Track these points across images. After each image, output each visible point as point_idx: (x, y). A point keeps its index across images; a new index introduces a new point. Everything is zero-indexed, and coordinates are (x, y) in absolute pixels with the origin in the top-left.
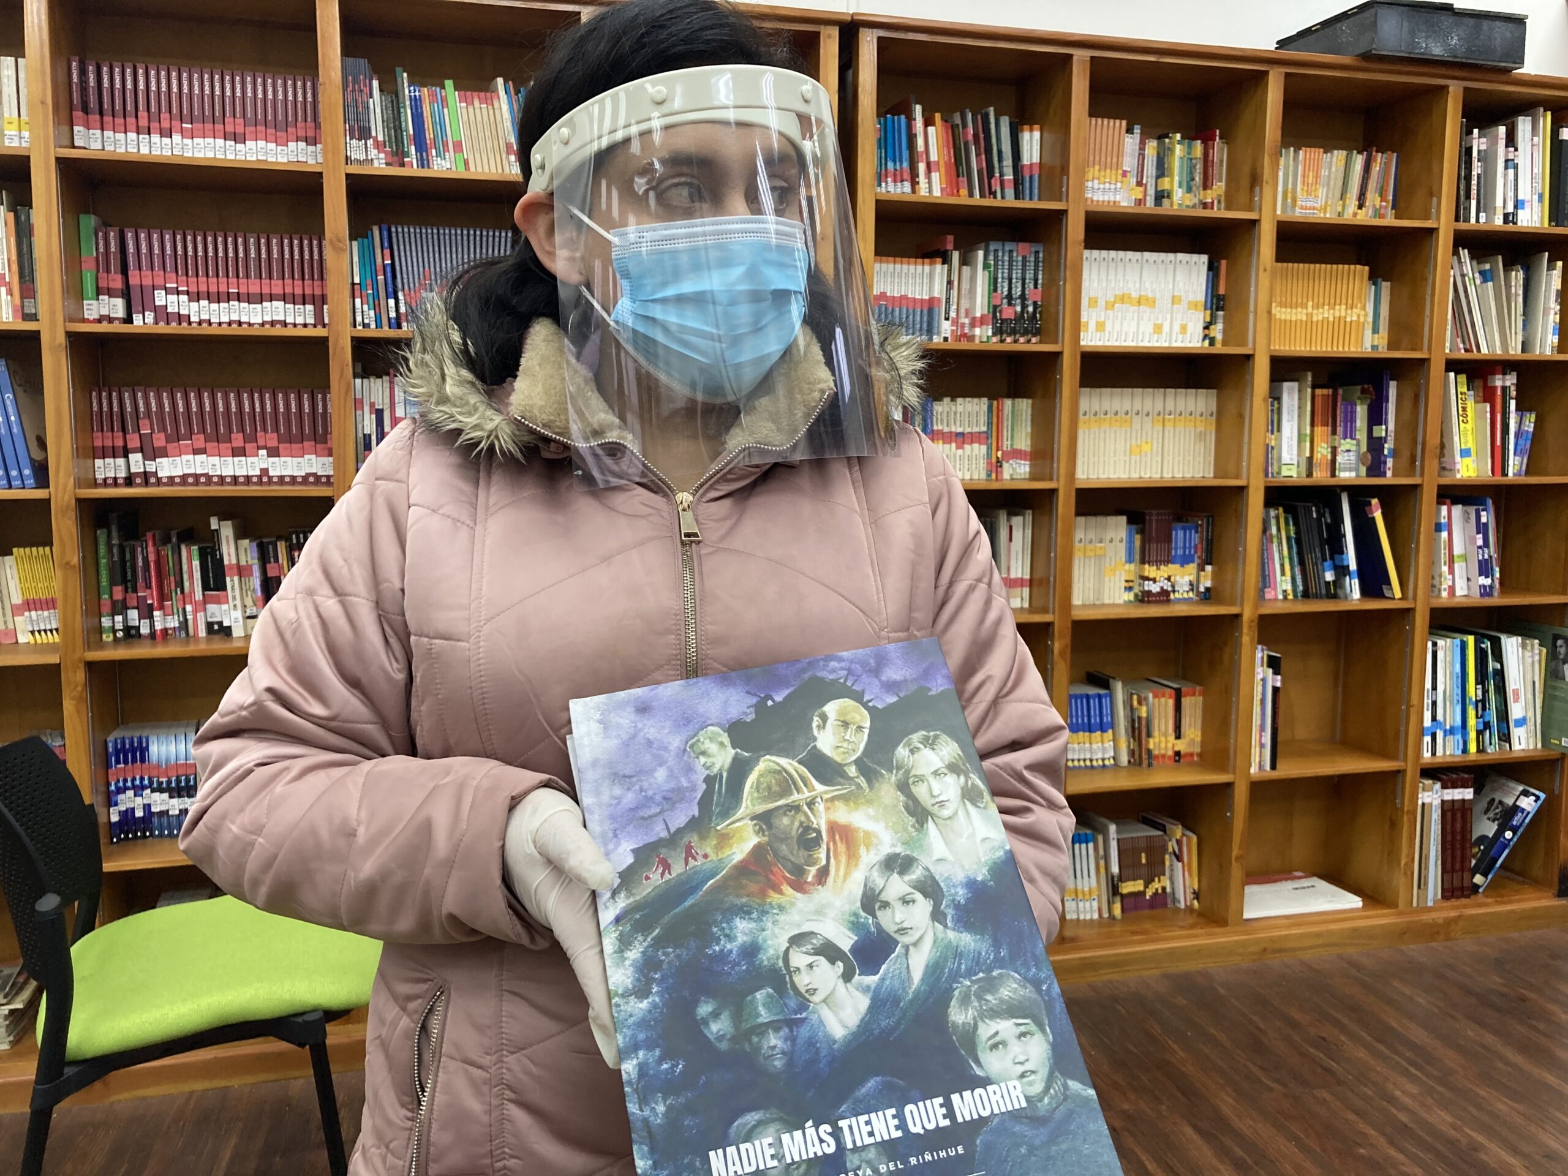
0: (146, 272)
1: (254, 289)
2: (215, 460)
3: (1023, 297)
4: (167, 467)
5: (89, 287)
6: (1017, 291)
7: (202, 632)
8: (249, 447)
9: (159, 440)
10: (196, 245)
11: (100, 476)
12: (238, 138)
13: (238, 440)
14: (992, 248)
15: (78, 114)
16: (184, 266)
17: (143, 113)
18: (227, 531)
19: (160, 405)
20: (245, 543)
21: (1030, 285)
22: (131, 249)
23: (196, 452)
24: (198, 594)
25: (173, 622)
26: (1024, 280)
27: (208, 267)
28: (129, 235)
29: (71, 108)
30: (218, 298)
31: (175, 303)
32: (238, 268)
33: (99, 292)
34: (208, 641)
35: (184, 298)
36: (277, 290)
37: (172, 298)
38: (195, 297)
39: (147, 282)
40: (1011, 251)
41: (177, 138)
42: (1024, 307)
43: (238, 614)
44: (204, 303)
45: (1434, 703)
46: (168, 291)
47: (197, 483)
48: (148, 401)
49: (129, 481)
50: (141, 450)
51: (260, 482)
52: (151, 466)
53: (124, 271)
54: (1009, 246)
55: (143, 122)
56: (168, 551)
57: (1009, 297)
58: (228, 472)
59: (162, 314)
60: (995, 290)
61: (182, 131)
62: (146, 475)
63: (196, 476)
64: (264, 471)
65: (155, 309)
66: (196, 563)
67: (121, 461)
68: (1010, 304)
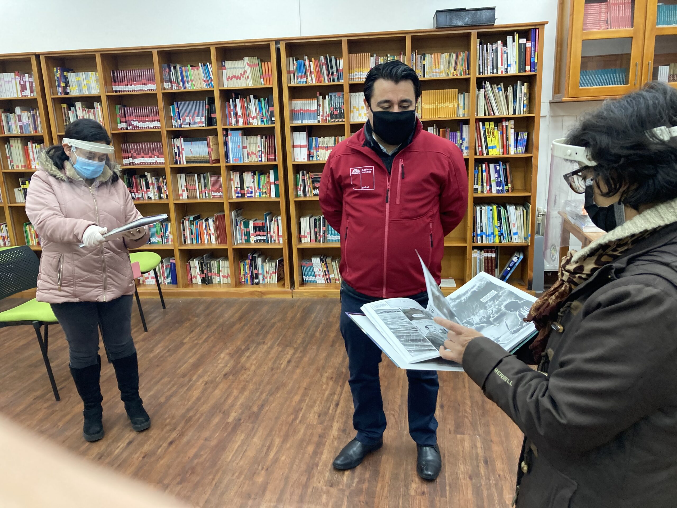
0: (129, 117)
1: (151, 119)
2: (146, 159)
3: (340, 108)
4: (137, 161)
5: (119, 122)
6: (338, 106)
7: (146, 199)
8: (153, 156)
9: (135, 155)
10: (139, 110)
11: (124, 163)
12: (145, 84)
13: (150, 154)
14: (330, 95)
15: (113, 83)
16: (137, 115)
17: (126, 81)
18: (149, 175)
19: (134, 147)
20: (153, 178)
21: (342, 104)
22: (126, 112)
23: (142, 157)
24: (145, 190)
25: (140, 196)
26: (340, 103)
27: (142, 114)
28: (126, 109)
29: (112, 82)
30: (144, 121)
31: (136, 124)
32: (147, 114)
33: (121, 122)
34: (148, 200)
35: (137, 122)
36: (156, 119)
37: (135, 122)
38: (140, 122)
39: (130, 119)
40: (335, 95)
41: (133, 85)
42: (340, 111)
43: (152, 194)
44: (141, 123)
45: (481, 227)
46: (134, 121)
47: (143, 164)
48: (132, 146)
49: (130, 164)
50: (131, 157)
51: (156, 164)
52: (134, 161)
53: (125, 117)
54: (334, 94)
55: (126, 83)
56: (138, 180)
57: (336, 108)
58: (149, 162)
59: (133, 126)
60: (331, 106)
61: (134, 84)
62: (133, 163)
63: (143, 163)
64: (156, 161)
65: (132, 125)
66: (144, 183)
67: (128, 160)
68: (336, 110)
